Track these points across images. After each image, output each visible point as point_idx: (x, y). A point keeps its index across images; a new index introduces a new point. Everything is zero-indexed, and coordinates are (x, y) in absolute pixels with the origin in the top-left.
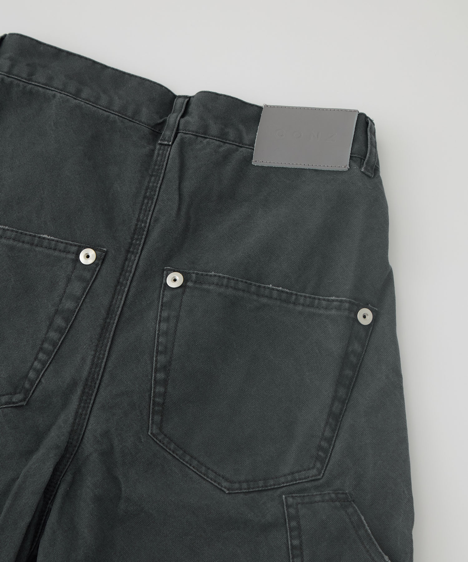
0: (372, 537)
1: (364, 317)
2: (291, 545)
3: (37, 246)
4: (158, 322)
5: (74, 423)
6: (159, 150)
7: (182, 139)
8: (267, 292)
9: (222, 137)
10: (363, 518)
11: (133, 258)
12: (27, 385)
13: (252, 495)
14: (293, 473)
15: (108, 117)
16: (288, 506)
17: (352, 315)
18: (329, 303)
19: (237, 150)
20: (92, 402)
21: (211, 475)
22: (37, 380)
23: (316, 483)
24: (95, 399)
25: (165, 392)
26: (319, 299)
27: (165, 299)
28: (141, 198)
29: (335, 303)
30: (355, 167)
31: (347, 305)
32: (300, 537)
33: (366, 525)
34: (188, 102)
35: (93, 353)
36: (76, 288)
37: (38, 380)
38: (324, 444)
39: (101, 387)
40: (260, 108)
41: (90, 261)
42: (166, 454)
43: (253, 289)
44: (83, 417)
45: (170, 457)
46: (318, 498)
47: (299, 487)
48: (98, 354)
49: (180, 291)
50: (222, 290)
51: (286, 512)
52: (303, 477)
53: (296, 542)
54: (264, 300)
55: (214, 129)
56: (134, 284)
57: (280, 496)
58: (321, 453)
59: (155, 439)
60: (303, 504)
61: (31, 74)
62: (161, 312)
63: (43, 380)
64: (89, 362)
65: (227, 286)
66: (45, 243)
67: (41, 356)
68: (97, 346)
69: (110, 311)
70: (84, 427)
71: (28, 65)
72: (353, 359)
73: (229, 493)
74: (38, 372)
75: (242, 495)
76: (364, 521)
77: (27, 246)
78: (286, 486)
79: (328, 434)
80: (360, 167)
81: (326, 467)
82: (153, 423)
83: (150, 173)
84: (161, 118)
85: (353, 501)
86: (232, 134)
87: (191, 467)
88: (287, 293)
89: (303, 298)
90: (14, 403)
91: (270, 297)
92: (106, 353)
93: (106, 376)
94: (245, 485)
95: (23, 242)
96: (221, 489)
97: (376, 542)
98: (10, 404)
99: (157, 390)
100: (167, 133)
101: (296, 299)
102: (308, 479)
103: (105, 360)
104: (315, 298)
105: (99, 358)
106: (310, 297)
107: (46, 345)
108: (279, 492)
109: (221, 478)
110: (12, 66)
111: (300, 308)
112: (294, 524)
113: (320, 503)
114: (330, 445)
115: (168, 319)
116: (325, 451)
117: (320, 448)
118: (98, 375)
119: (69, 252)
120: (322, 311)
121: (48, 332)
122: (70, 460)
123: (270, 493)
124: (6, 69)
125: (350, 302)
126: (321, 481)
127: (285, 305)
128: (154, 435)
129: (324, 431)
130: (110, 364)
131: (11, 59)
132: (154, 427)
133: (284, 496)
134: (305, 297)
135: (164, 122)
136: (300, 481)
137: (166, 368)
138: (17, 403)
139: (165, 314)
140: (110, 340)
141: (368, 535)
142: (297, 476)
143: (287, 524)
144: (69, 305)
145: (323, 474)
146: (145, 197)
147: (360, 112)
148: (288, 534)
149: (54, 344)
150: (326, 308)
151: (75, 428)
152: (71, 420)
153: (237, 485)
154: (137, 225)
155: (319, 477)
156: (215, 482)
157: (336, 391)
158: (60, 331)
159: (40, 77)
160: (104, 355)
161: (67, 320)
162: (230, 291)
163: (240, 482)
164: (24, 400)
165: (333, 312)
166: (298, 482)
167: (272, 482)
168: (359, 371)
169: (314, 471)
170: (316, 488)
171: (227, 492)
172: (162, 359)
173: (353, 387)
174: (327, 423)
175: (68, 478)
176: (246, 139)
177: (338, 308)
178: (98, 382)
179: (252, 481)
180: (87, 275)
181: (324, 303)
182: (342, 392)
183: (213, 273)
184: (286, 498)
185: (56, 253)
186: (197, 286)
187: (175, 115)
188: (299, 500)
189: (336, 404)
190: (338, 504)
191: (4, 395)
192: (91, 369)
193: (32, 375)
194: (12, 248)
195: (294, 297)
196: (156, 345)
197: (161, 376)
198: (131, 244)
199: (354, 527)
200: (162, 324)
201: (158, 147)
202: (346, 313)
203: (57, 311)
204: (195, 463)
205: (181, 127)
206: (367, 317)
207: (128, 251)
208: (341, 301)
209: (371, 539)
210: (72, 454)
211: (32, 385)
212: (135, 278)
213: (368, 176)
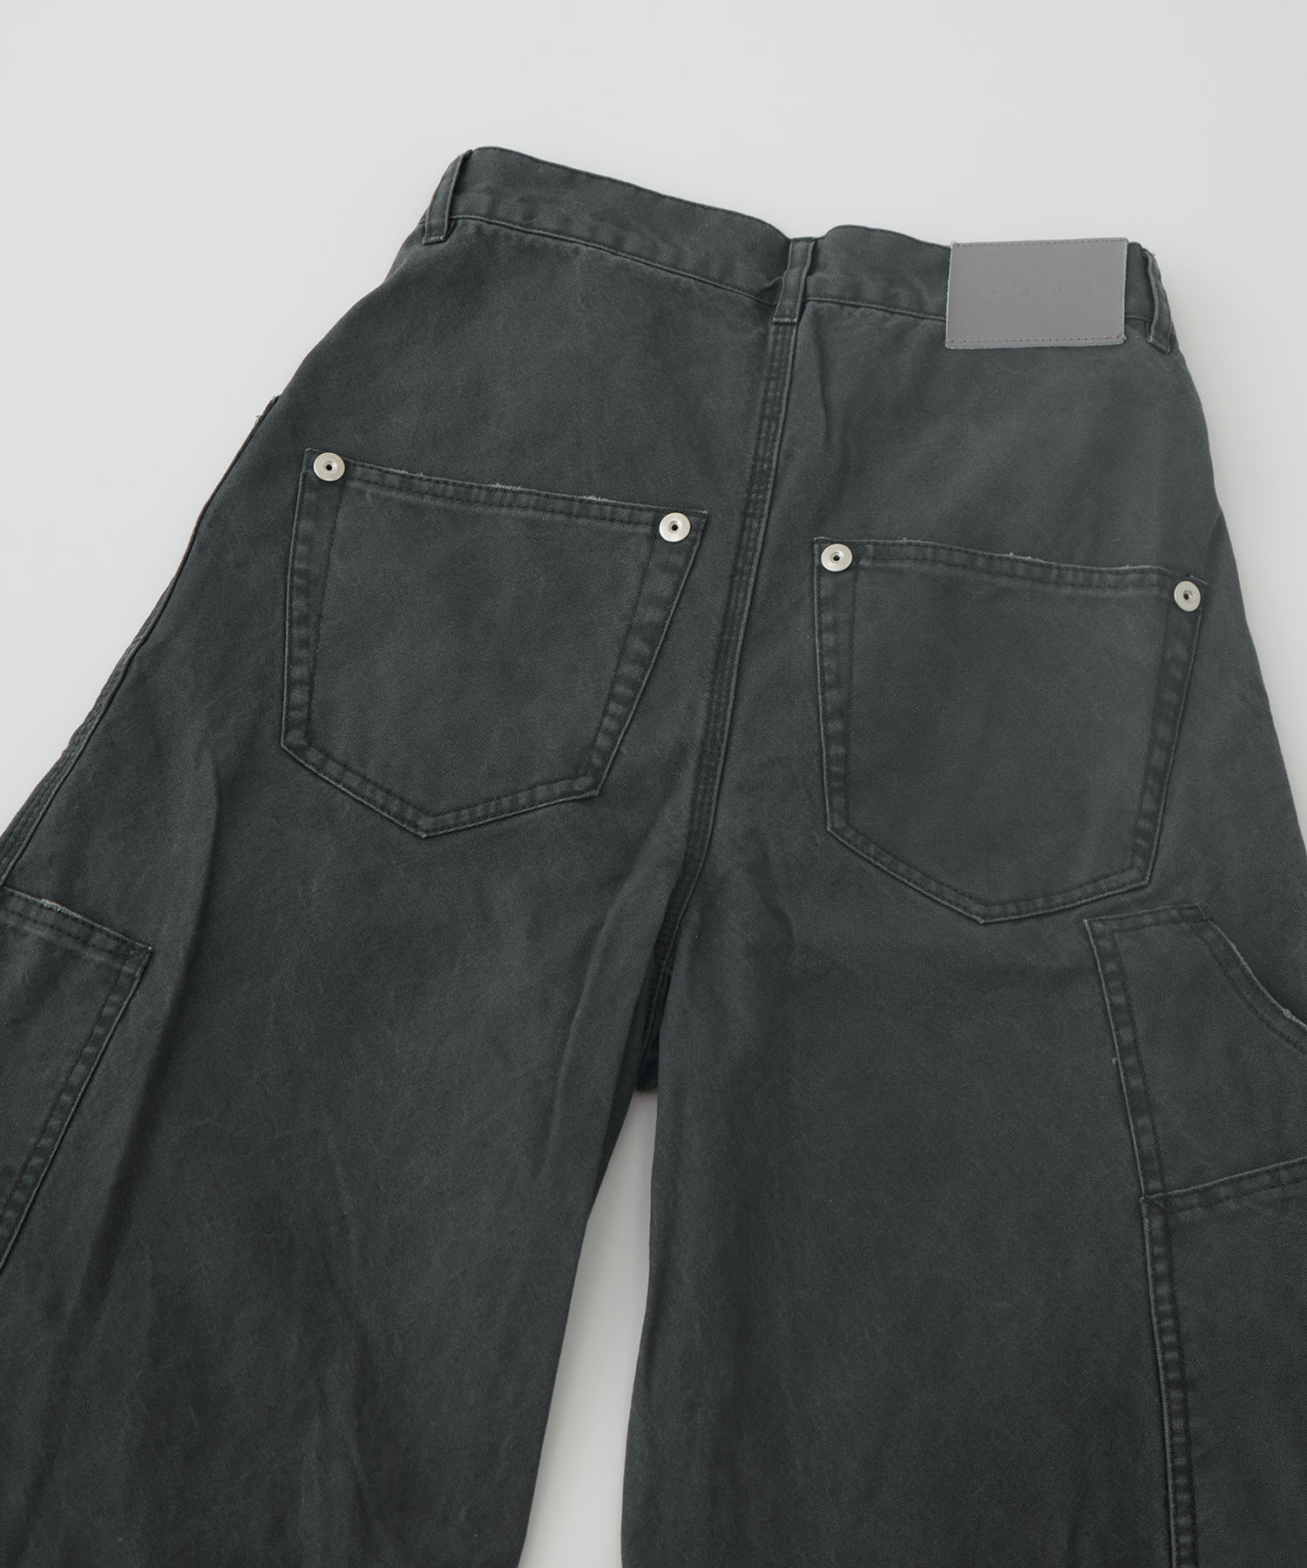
0: (1255, 979)
1: (1186, 597)
2: (1111, 1005)
3: (578, 516)
4: (817, 633)
5: (692, 820)
6: (776, 333)
7: (816, 312)
8: (1006, 567)
9: (888, 303)
10: (1234, 947)
11: (755, 525)
12: (597, 761)
13: (1027, 923)
14: (1095, 881)
15: (677, 282)
16: (1097, 937)
17: (1165, 594)
18: (1119, 576)
19: (916, 325)
20: (718, 781)
21: (949, 894)
22: (612, 750)
23: (1139, 894)
24: (722, 777)
25: (847, 755)
26: (1101, 572)
27: (824, 593)
28: (756, 420)
29: (1131, 576)
30: (1137, 335)
31: (1155, 577)
32: (1124, 989)
33: (1242, 958)
34: (815, 246)
35: (707, 695)
36: (661, 584)
37: (615, 751)
38: (1145, 824)
39: (730, 753)
40: (947, 250)
41: (674, 537)
42: (863, 864)
43: (980, 562)
44: (706, 808)
45: (871, 869)
46: (1147, 920)
47: (1110, 903)
48: (716, 697)
49: (849, 575)
50: (926, 567)
51: (1094, 947)
52: (1114, 885)
53: (1119, 999)
54: (1003, 582)
55: (872, 289)
56: (764, 570)
57: (1079, 922)
58: (1140, 842)
59: (840, 839)
60: (1121, 931)
61: (529, 216)
62: (819, 615)
63: (624, 750)
64: (702, 712)
65: (934, 561)
66: (594, 510)
67: (613, 707)
68: (713, 683)
69: (727, 621)
70: (711, 826)
71: (522, 200)
72: (1177, 673)
73: (985, 924)
74: (613, 736)
75: (1008, 926)
76: (1237, 952)
77: (560, 518)
78: (1085, 904)
79: (1149, 806)
80: (1146, 336)
81: (1154, 865)
82: (832, 811)
83: (765, 374)
84: (770, 279)
85: (1212, 920)
86: (903, 297)
87: (911, 884)
88: (1041, 565)
89: (1071, 572)
90: (577, 793)
91: (1013, 575)
92: (732, 694)
93: (738, 735)
94: (1012, 908)
95: (552, 511)
96: (970, 918)
97: (1263, 988)
98: (570, 796)
99: (832, 752)
100: (786, 303)
101: (1059, 575)
102: (1125, 889)
103: (730, 706)
104: (1092, 571)
105: (719, 704)
106: (1084, 570)
107: (619, 689)
108: (1075, 914)
109: (967, 899)
110: (494, 204)
111: (1067, 591)
112: (1111, 967)
113: (1153, 928)
114: (1155, 826)
115: (834, 627)
116: (1148, 837)
117: (1137, 832)
118: (722, 734)
119: (638, 523)
120: (1108, 593)
121: (618, 666)
122: (693, 886)
123: (1059, 917)
124: (483, 211)
125: (1158, 572)
126: (1148, 890)
127: (1040, 587)
128: (837, 832)
129: (1142, 801)
130: (740, 713)
131: (489, 191)
132: (837, 817)
133: (1085, 921)
134: (1075, 569)
135: (776, 287)
136: (1110, 893)
137: (842, 712)
138: (582, 793)
139: (828, 618)
140: (735, 671)
141: (1248, 977)
142: (1103, 884)
143: (1099, 969)
144: (651, 615)
145: (1150, 877)
146: (762, 417)
147: (1130, 241)
148: (1104, 986)
149: (635, 686)
150: (1116, 587)
151: (695, 828)
152: (686, 815)
153: (997, 909)
154: (754, 467)
155: (1143, 883)
156: (957, 905)
157: (1153, 730)
158: (642, 662)
159: (547, 220)
160: (727, 697)
161: (652, 643)
162: (940, 569)
163: (1001, 904)
164: (594, 786)
165: (1131, 592)
166: (1106, 894)
167: (1059, 899)
168: (1187, 694)
169: (1134, 874)
170: (1141, 903)
171: (982, 921)
172: (834, 696)
173: (1182, 722)
174: (1145, 787)
175: (694, 917)
176: (931, 304)
177: (1139, 584)
178: (724, 746)
179: (1023, 900)
180: (678, 560)
181: (1111, 578)
182: (1164, 731)
183: (905, 540)
184: (1089, 923)
185: (616, 527)
186: (879, 565)
187: (796, 270)
188: (1114, 925)
189: (1157, 752)
190: (1184, 925)
191: (556, 781)
192: (707, 723)
193: (602, 741)
194: (533, 524)
195: (1055, 572)
196: (819, 673)
197: (836, 726)
198: (748, 501)
199: (1220, 965)
200: (824, 636)
201: (772, 329)
202: (1155, 591)
203: (630, 629)
204: (916, 875)
205: (810, 291)
206: (1190, 597)
207: (745, 515)
208: (1142, 571)
209: (1253, 983)
210: (694, 876)
211: (605, 760)
212: (765, 560)
213: (1160, 350)
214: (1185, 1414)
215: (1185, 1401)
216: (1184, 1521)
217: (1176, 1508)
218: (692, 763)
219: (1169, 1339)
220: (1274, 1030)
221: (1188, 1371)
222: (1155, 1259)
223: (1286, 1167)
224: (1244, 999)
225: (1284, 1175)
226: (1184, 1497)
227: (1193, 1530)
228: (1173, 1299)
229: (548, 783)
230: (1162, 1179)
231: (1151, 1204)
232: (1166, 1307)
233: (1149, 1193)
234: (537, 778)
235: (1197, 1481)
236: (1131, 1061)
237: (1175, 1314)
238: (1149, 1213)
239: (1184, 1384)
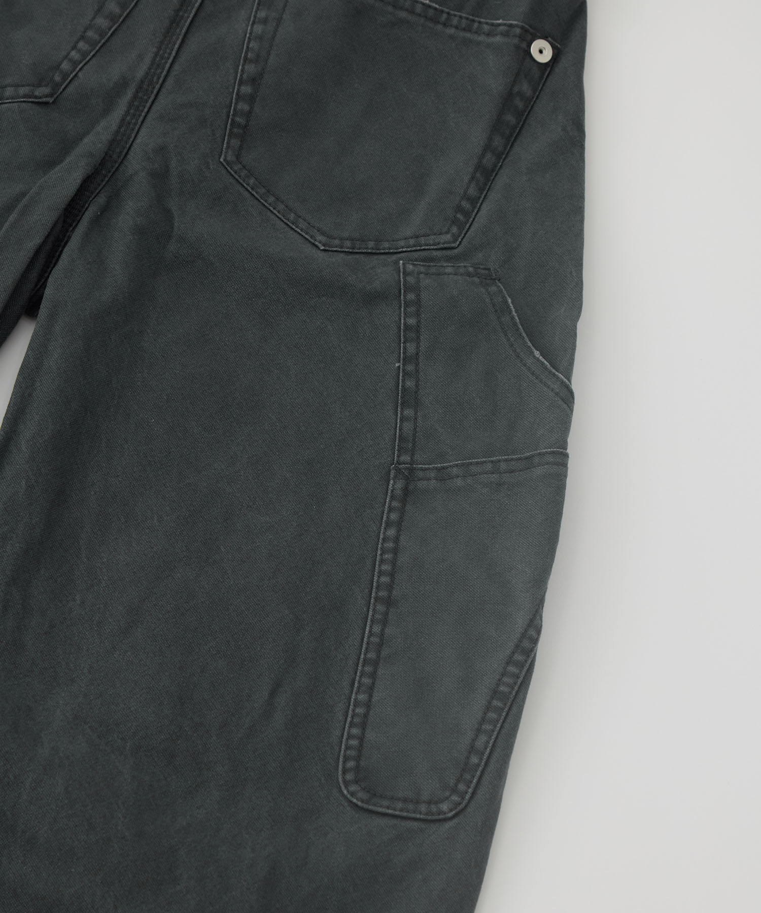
0: (520, 327)
1: (541, 52)
2: (405, 324)
4: (251, 23)
5: (117, 132)
10: (510, 301)
13: (357, 256)
14: (417, 237)
16: (406, 274)
17: (524, 45)
18: (494, 27)
20: (146, 110)
21: (303, 224)
22: (71, 73)
23: (449, 253)
24: (150, 107)
25: (250, 112)
26: (480, 22)
29: (502, 28)
31: (518, 31)
32: (417, 314)
33: (513, 310)
35: (155, 50)
37: (74, 74)
38: (466, 205)
39: (161, 93)
42: (241, 190)
44: (131, 126)
45: (246, 194)
46: (449, 270)
48: (161, 52)
51: (402, 280)
52: (431, 242)
53: (412, 321)
54: (403, 15)
57: (397, 262)
58: (460, 216)
59: (228, 168)
60: (427, 274)
62: (256, 12)
63: (80, 75)
64: (147, 60)
67: (81, 45)
68: (162, 42)
70: (131, 140)
72: (520, 104)
73: (324, 250)
74: (75, 64)
75: (342, 255)
76: (511, 305)
78: (405, 252)
79: (472, 191)
81: (465, 234)
82: (228, 147)
85: (499, 280)
87: (275, 212)
88: (436, 9)
89: (457, 18)
90: (36, 97)
92: (174, 53)
93: (170, 81)
94: (348, 243)
96: (314, 244)
97: (524, 335)
98: (30, 98)
99: (239, 107)
101: (448, 19)
102: (439, 247)
103: (170, 61)
104: (474, 21)
105: (162, 58)
106: (467, 19)
107: (90, 34)
108: (395, 257)
109: (316, 231)
111: (451, 31)
112: (411, 296)
113: (451, 276)
114: (474, 207)
115: (265, 21)
116: (467, 214)
117: (459, 209)
118: (159, 78)
120: (481, 38)
121: (94, 18)
122: (107, 179)
123: (382, 257)
125: (522, 28)
126: (456, 251)
127: (431, 25)
128: (228, 163)
129: (468, 188)
130: (176, 67)
132: (230, 152)
133: (401, 262)
134: (461, 17)
136: (426, 247)
137: (254, 81)
138: (40, 98)
139: (262, 14)
140: (181, 37)
141: (515, 324)
142: (422, 240)
143: (402, 296)
145: (460, 242)
148: (402, 310)
149: (102, 34)
150: (488, 35)
151: (119, 138)
152: (114, 127)
153: (337, 242)
155: (453, 245)
156: (307, 233)
157: (490, 139)
158: (113, 18)
160: (170, 54)
161: (123, 7)
163: (341, 239)
164: (51, 95)
165: (498, 39)
166: (423, 247)
167: (386, 245)
168: (524, 122)
169: (448, 237)
170: (449, 259)
171: (322, 248)
172: (251, 69)
173: (515, 141)
174: (473, 178)
175: (101, 200)
177: (505, 34)
178: (158, 86)
179: (359, 240)
181: (486, 28)
182: (498, 142)
184: (403, 264)
188: (422, 269)
189: (489, 156)
190: (476, 280)
191: (23, 86)
192: (150, 69)
193: (66, 66)
195: (445, 16)
196: (244, 51)
197: (246, 89)
199: (496, 311)
200: (255, 26)
202: (516, 41)
204: (281, 207)
206: (544, 52)
208: (511, 26)
209: (518, 329)
210: (109, 172)
211: (64, 79)
214: (384, 622)
215: (386, 614)
216: (362, 697)
217: (359, 688)
218: (129, 94)
219: (385, 567)
220: (525, 365)
221: (394, 592)
222: (391, 510)
223: (506, 460)
224: (508, 340)
225: (503, 466)
226: (367, 681)
227: (368, 705)
228: (397, 540)
229: (17, 86)
230: (413, 455)
231: (398, 471)
232: (390, 545)
233: (399, 463)
234: (8, 81)
235: (380, 672)
236: (410, 368)
237: (395, 551)
238: (395, 477)
239: (389, 602)
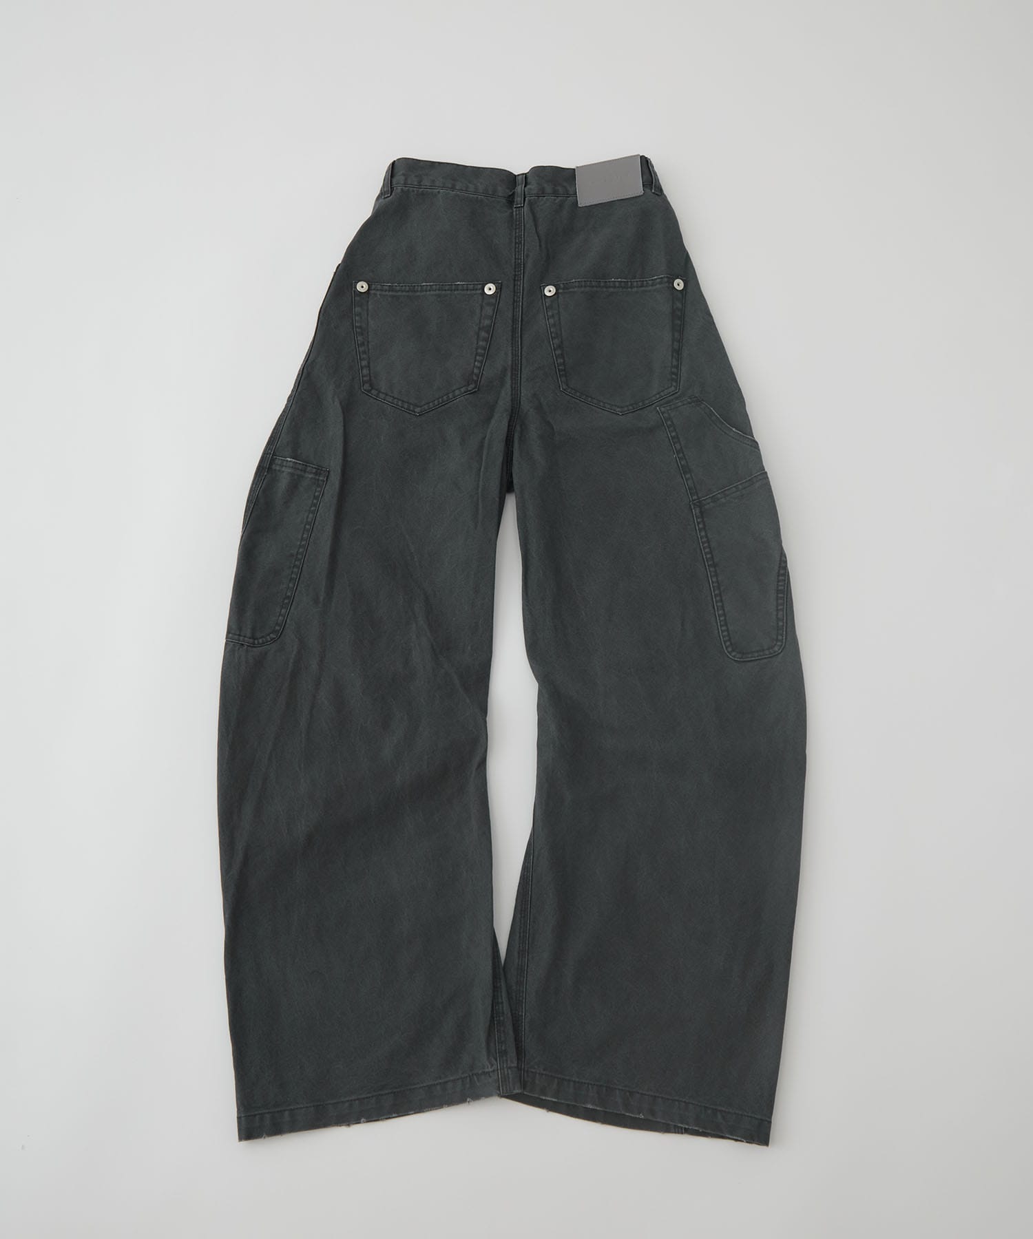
0: (721, 419)
1: (678, 285)
2: (671, 436)
3: (455, 290)
4: (547, 320)
5: (512, 394)
6: (516, 211)
7: (529, 201)
8: (612, 284)
9: (555, 193)
10: (712, 409)
11: (519, 283)
12: (475, 378)
13: (637, 412)
14: (659, 393)
15: (477, 197)
16: (663, 413)
17: (671, 285)
18: (653, 281)
19: (567, 200)
20: (519, 378)
21: (608, 406)
22: (480, 373)
23: (676, 395)
24: (521, 377)
25: (564, 362)
26: (646, 281)
27: (547, 304)
28: (514, 244)
29: (657, 280)
30: (648, 190)
31: (666, 279)
32: (675, 430)
33: (715, 413)
34: (526, 177)
35: (511, 348)
36: (489, 310)
38: (674, 370)
39: (522, 368)
40: (574, 169)
41: (491, 293)
42: (575, 400)
43: (602, 284)
44: (516, 389)
45: (578, 401)
46: (680, 404)
47: (666, 399)
48: (514, 348)
49: (556, 296)
50: (583, 289)
51: (662, 417)
52: (666, 393)
53: (673, 434)
54: (612, 290)
55: (549, 189)
56: (525, 299)
57: (655, 409)
58: (674, 376)
59: (566, 392)
60: (670, 410)
61: (420, 182)
62: (547, 313)
63: (484, 373)
64: (510, 355)
65: (585, 286)
66: (460, 287)
67: (478, 358)
68: (512, 343)
69: (514, 320)
70: (519, 395)
71: (416, 176)
72: (679, 313)
73: (622, 415)
74: (480, 368)
75: (630, 414)
76: (713, 411)
77: (449, 292)
78: (657, 402)
79: (675, 363)
80: (651, 190)
81: (679, 384)
82: (561, 383)
83: (514, 227)
84: (511, 191)
85: (703, 401)
86: (560, 190)
87: (594, 405)
88: (624, 282)
89: (635, 283)
90: (469, 391)
91: (615, 287)
92: (520, 346)
93: (524, 361)
94: (631, 407)
95: (446, 290)
96: (616, 414)
97: (724, 422)
98: (467, 392)
99: (559, 362)
100: (518, 199)
101: (631, 284)
102: (670, 394)
103: (520, 351)
104: (643, 281)
105: (515, 350)
106: (640, 281)
107: (479, 351)
108: (653, 406)
109: (614, 407)
110: (406, 179)
111: (635, 290)
112: (669, 423)
113: (682, 407)
114: (678, 369)
115: (553, 316)
116: (676, 375)
117: (673, 373)
118: (518, 361)
119: (476, 289)
120: (650, 288)
121: (477, 342)
122: (516, 418)
123: (648, 408)
124: (402, 182)
125: (667, 277)
126: (678, 393)
127: (624, 290)
128: (565, 390)
129: (672, 362)
130: (523, 353)
131: (403, 174)
132: (564, 385)
134: (637, 281)
135: (514, 193)
137: (560, 347)
138: (472, 390)
139: (550, 314)
140: (519, 338)
141: (718, 419)
142: (662, 394)
143: (665, 424)
144: (487, 322)
145: (679, 388)
146: (516, 243)
147: (641, 155)
148: (667, 430)
149: (485, 349)
150: (652, 286)
151: (514, 397)
152: (510, 393)
153: (626, 409)
154: (515, 262)
155: (676, 391)
156: (611, 410)
157: (673, 335)
158: (486, 340)
159: (426, 182)
160: (518, 347)
161: (488, 332)
162: (587, 289)
163: (627, 406)
164: (475, 388)
165: (658, 286)
166: (664, 397)
167: (647, 402)
168: (684, 320)
169: (673, 388)
170: (677, 398)
172: (556, 341)
173: (683, 331)
174: (672, 356)
175: (518, 428)
176: (571, 191)
177: (661, 283)
178: (519, 365)
179: (634, 404)
180: (493, 301)
181: (650, 282)
182: (677, 335)
183: (574, 280)
184: (659, 409)
185: (469, 292)
186: (565, 291)
187: (520, 187)
188: (668, 408)
189: (675, 343)
190: (693, 404)
191: (462, 388)
192: (512, 358)
193: (476, 371)
194: (439, 296)
195: (629, 283)
196: (550, 334)
197: (558, 352)
198: (515, 275)
199: (708, 416)
200: (550, 320)
201: (515, 210)
202: (667, 284)
203: (479, 329)
204: (595, 401)
205: (526, 193)
206: (680, 284)
207: (515, 280)
208: (661, 278)
209: (720, 421)
210: (516, 414)
211: (478, 377)
212: (524, 296)
213: (657, 194)
214: (716, 575)
215: (716, 571)
216: (721, 612)
217: (718, 609)
218: (509, 374)
219: (707, 550)
220: (730, 436)
221: (715, 561)
222: (698, 523)
223: (741, 484)
224: (718, 427)
225: (740, 487)
226: (719, 604)
227: (724, 615)
228: (707, 536)
229: (459, 389)
230: (697, 495)
231: (694, 504)
232: (705, 539)
233: (693, 500)
234: (454, 388)
235: (724, 598)
236: (681, 455)
237: (708, 541)
238: (694, 508)
239: (715, 565)
